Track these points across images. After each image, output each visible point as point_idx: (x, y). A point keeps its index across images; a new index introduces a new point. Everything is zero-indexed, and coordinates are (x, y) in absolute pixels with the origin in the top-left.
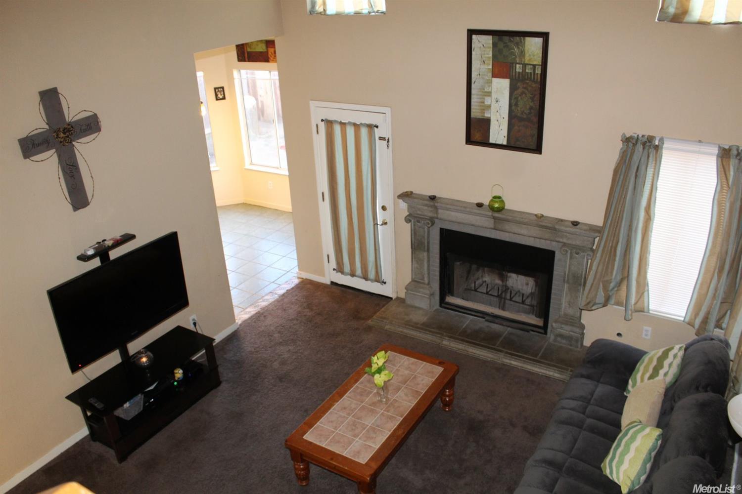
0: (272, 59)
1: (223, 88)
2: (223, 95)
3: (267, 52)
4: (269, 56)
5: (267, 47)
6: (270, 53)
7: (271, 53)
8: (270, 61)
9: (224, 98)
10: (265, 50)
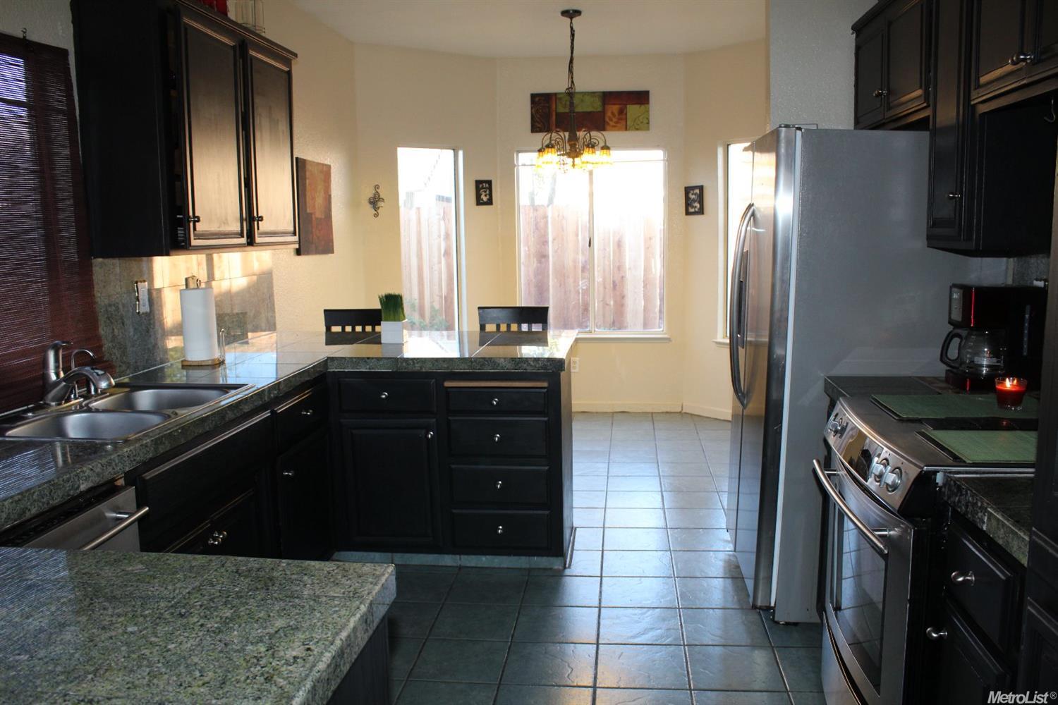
0: (611, 123)
1: (490, 182)
2: (488, 197)
3: (604, 112)
4: (607, 119)
5: (604, 104)
6: (609, 114)
7: (613, 113)
8: (608, 127)
9: (490, 202)
10: (600, 109)
